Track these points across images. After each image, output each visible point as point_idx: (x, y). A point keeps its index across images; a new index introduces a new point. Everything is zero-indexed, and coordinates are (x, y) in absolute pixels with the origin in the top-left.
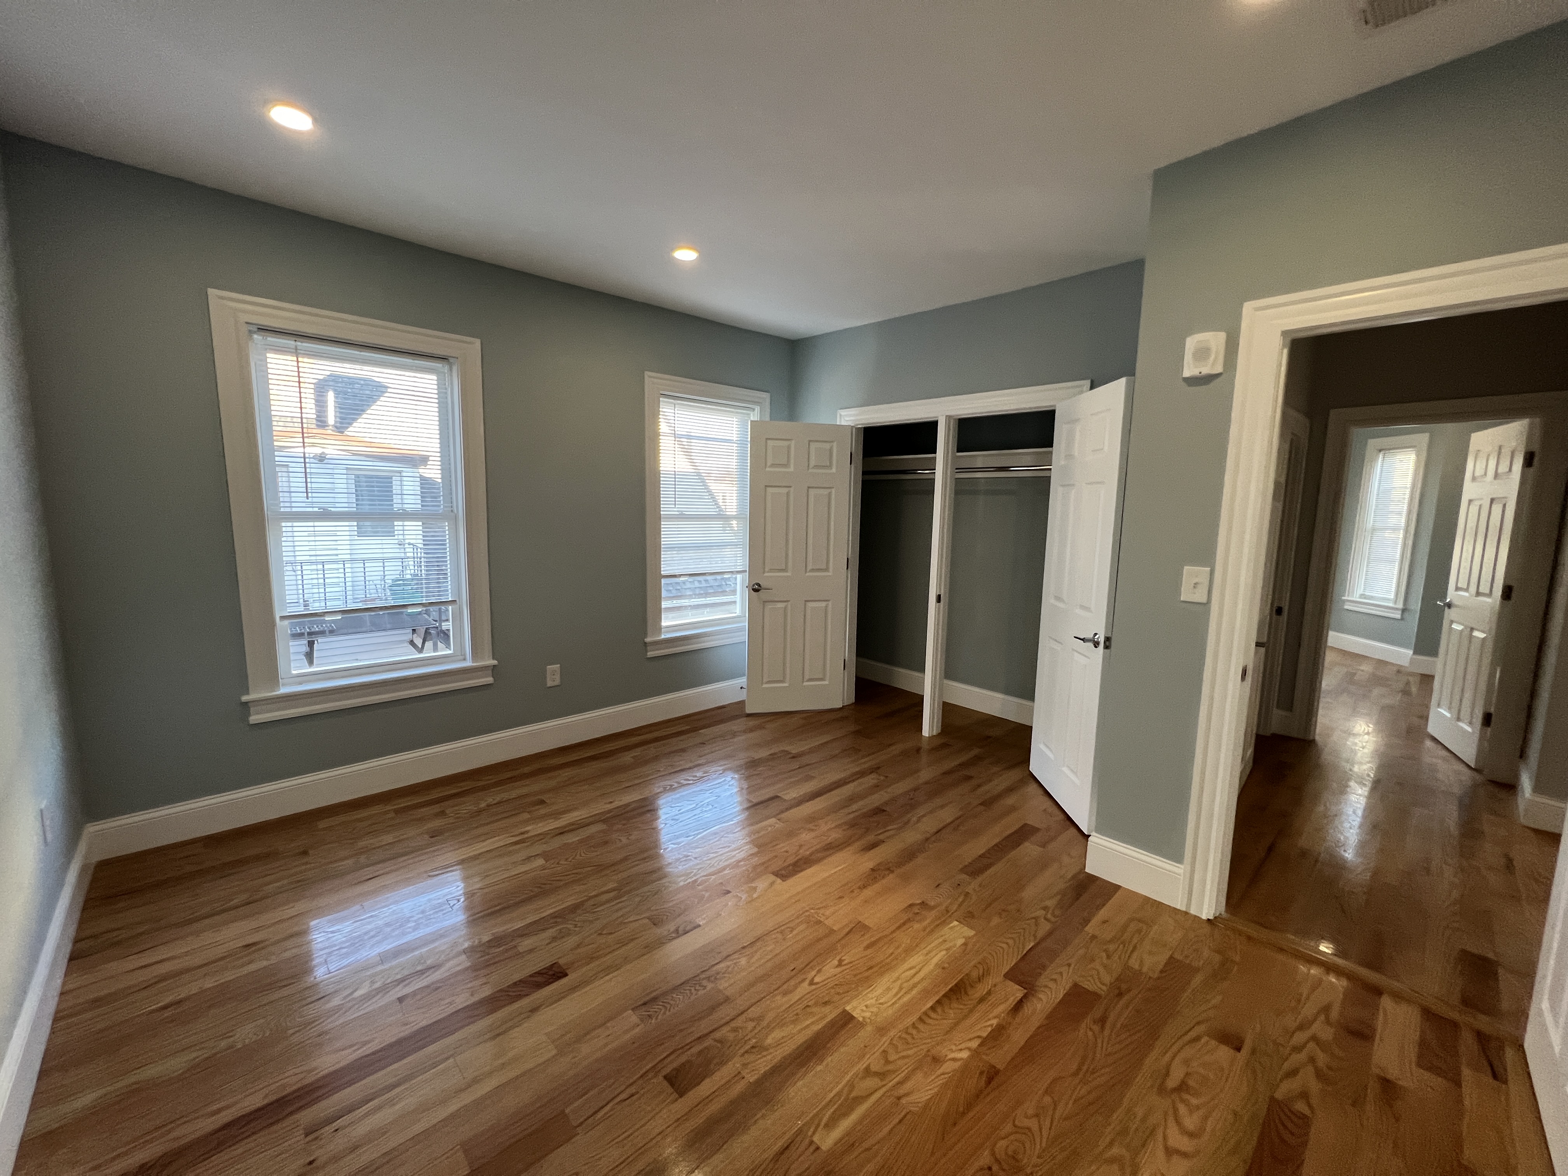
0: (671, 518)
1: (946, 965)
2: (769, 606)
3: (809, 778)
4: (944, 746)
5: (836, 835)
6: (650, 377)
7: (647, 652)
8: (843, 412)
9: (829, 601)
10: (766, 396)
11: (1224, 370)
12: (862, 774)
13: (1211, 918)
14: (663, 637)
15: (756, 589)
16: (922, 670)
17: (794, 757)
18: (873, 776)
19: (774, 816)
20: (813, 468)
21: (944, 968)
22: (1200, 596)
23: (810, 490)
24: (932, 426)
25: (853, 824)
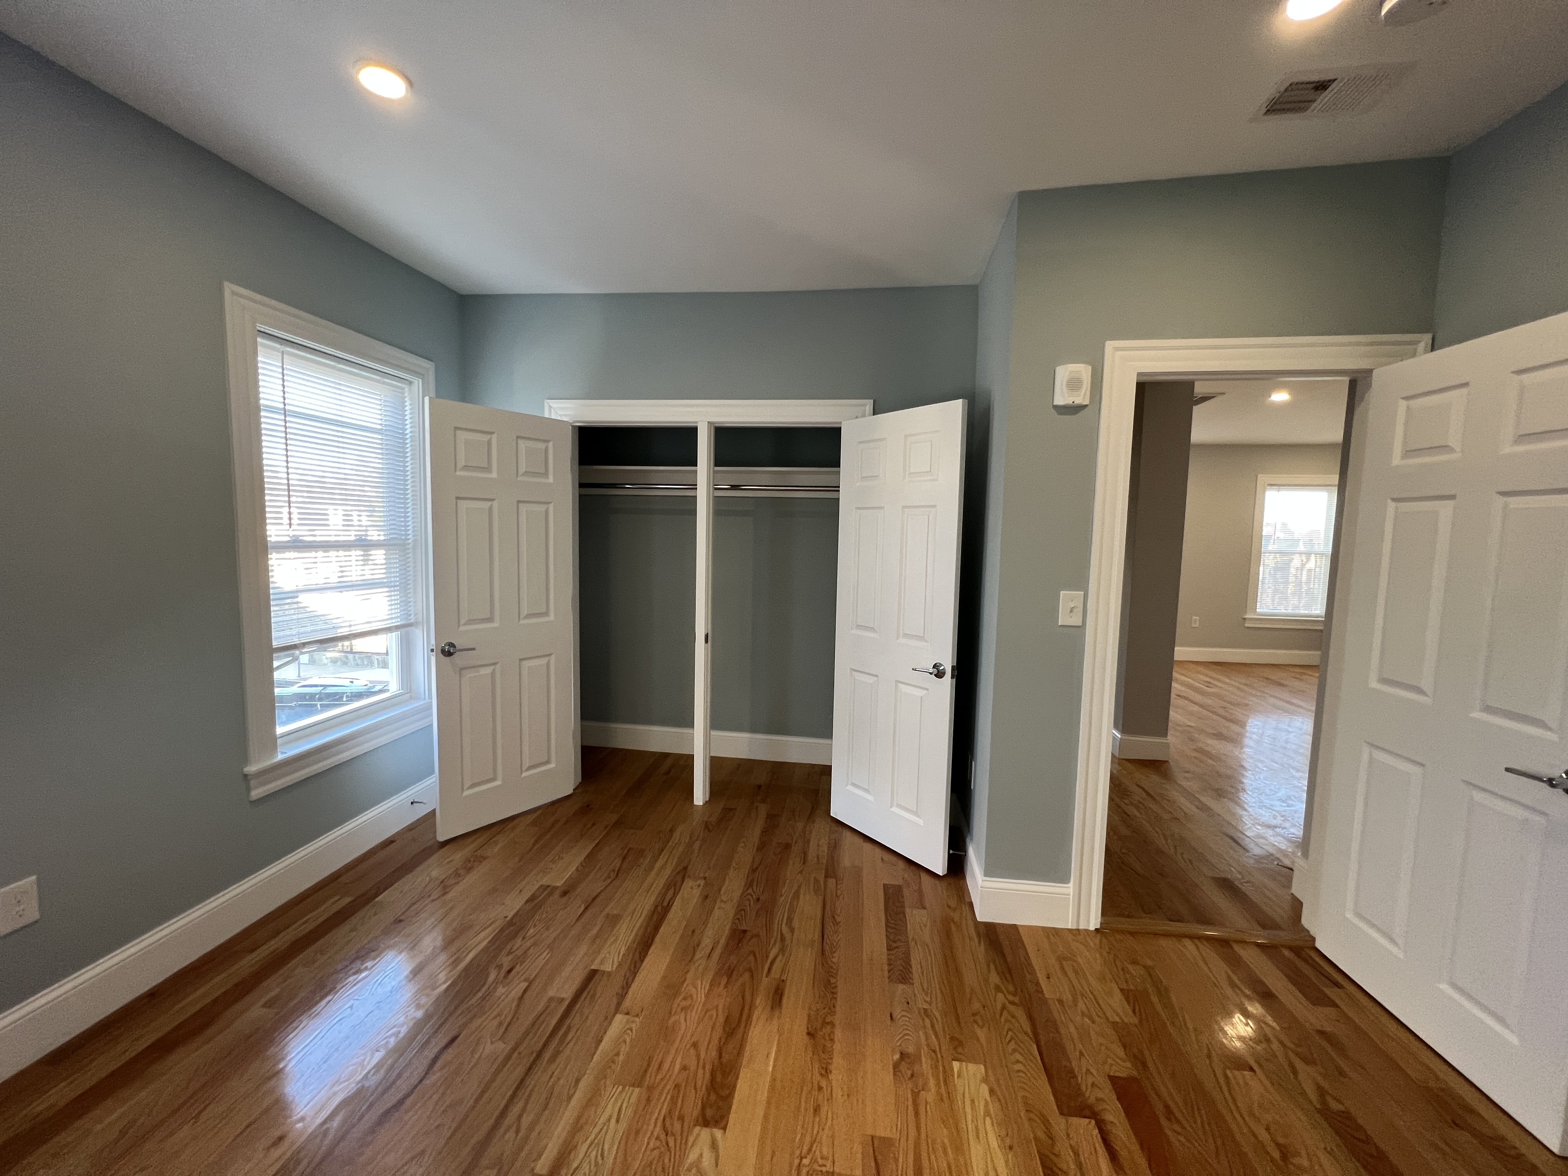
0: (282, 547)
1: (1008, 1141)
2: (469, 675)
3: (614, 920)
4: (728, 812)
5: (722, 1000)
6: (234, 293)
7: (248, 790)
8: (555, 404)
9: (550, 655)
10: (429, 366)
11: (1090, 402)
12: (674, 885)
13: (1098, 927)
14: (280, 757)
15: (448, 651)
16: (691, 724)
17: (565, 893)
18: (688, 884)
19: (617, 1011)
20: (522, 475)
21: (1011, 1148)
22: (1075, 620)
23: (520, 505)
24: (691, 432)
25: (727, 972)
